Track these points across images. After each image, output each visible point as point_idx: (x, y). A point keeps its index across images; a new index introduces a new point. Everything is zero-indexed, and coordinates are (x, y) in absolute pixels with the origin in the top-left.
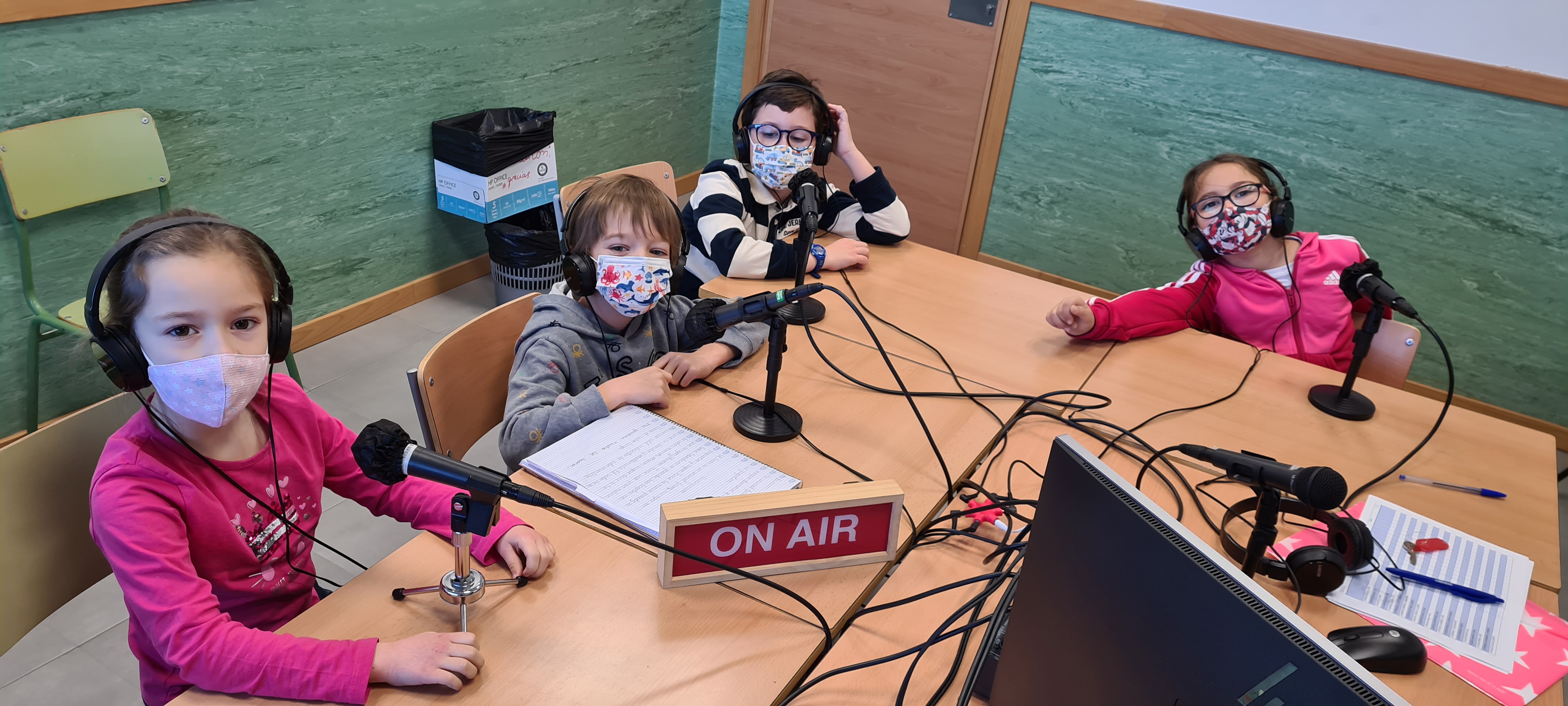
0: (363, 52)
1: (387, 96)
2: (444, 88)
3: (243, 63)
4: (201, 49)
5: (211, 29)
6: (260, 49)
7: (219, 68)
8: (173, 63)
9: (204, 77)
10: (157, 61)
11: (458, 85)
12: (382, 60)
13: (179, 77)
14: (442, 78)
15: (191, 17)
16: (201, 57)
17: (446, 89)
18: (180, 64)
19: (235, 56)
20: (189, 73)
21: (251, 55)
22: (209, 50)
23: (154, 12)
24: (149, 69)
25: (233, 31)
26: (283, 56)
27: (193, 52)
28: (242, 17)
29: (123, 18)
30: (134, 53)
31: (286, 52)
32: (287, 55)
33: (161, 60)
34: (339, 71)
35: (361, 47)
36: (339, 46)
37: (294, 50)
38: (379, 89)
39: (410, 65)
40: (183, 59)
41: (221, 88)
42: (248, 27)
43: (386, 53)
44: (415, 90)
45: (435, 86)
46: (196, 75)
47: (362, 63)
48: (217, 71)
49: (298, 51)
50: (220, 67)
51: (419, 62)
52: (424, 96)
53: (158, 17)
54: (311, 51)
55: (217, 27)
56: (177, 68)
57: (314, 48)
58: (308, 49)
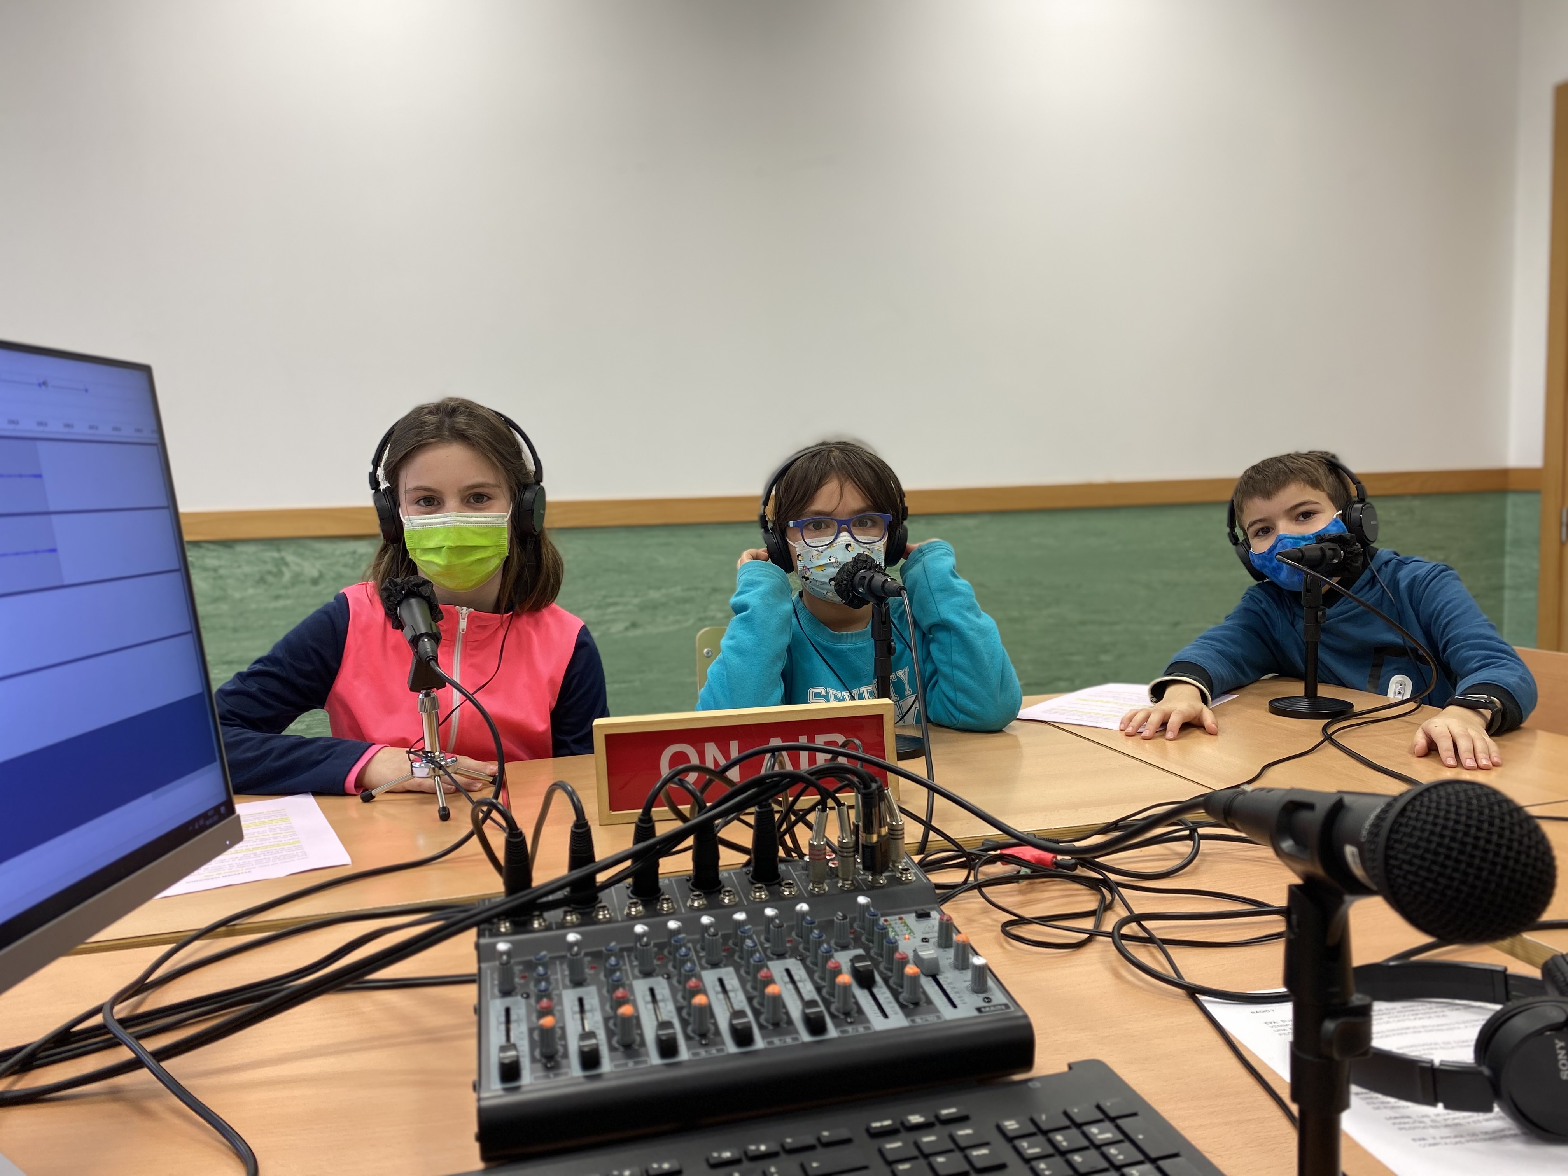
11: (1083, 623)
14: (1062, 614)
51: (1033, 595)
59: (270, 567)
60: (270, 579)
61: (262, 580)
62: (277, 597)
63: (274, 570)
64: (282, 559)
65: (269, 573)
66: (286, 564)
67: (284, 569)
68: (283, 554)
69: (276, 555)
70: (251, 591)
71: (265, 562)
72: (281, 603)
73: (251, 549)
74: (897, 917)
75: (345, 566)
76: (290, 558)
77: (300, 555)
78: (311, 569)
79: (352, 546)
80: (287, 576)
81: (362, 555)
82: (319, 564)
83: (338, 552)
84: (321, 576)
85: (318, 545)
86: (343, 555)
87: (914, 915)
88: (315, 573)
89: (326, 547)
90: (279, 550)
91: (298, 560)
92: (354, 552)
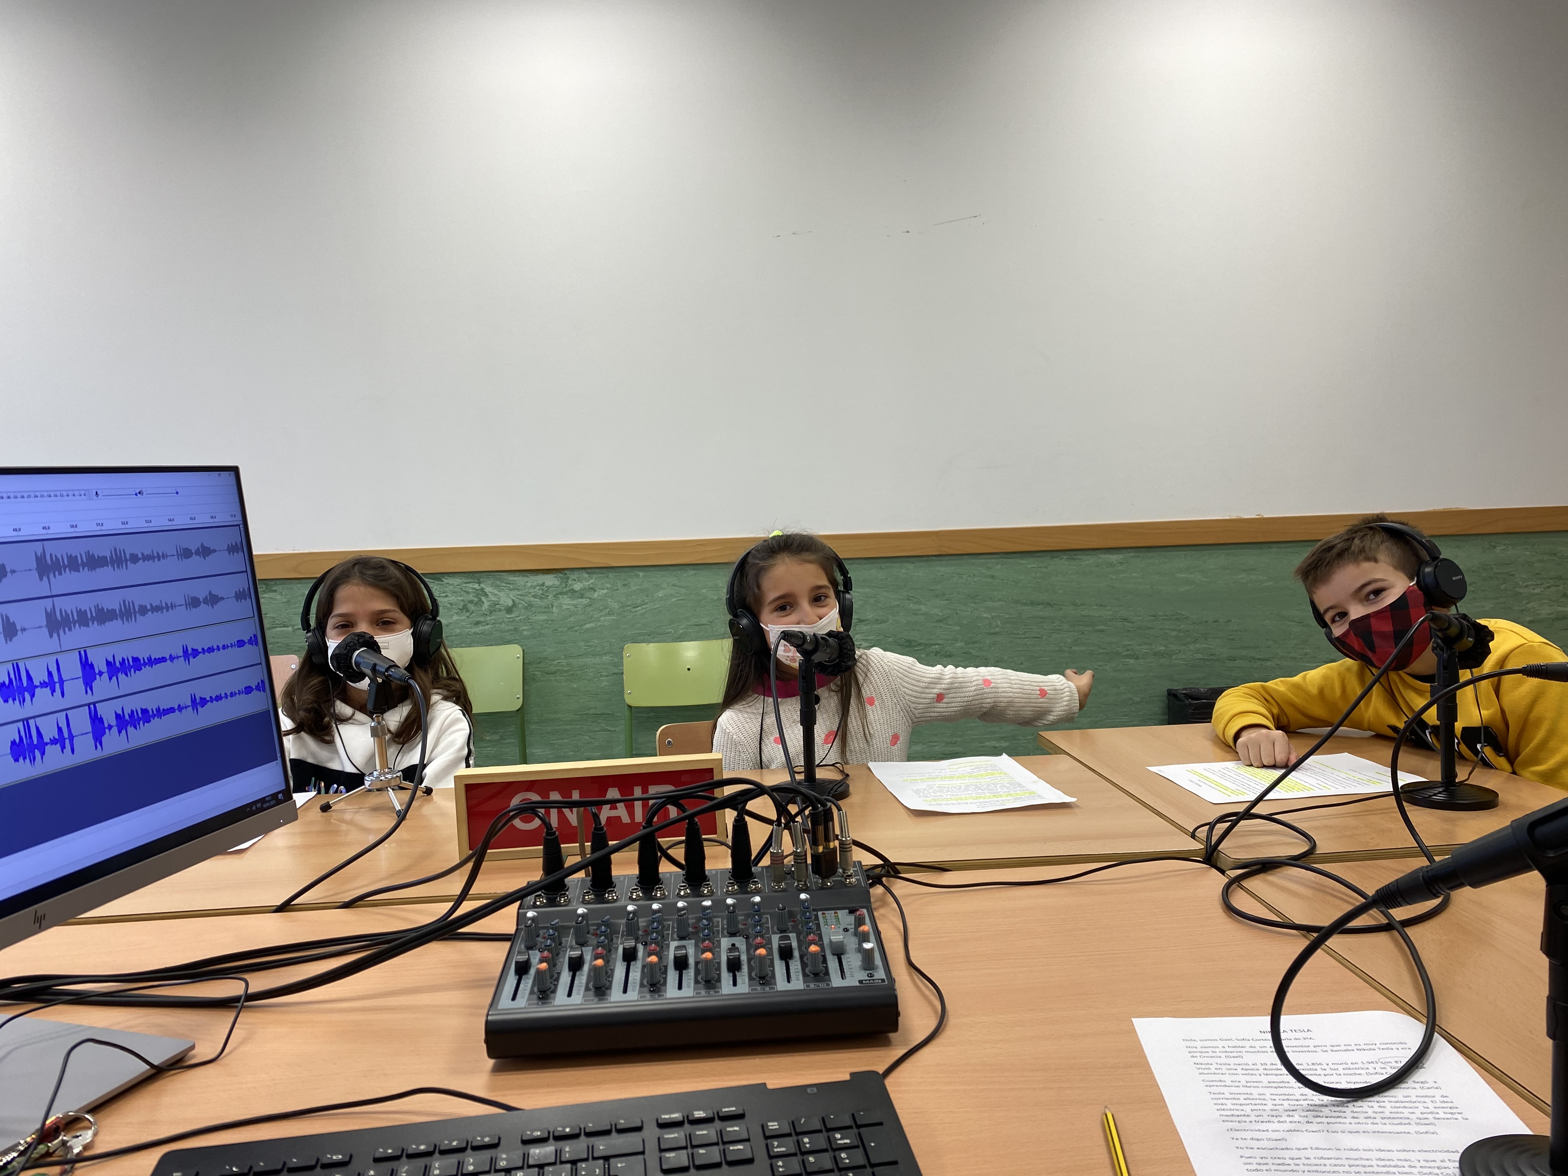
0: (1111, 613)
1: (1137, 658)
2: (1212, 660)
3: (982, 609)
4: (944, 594)
5: (955, 579)
6: (1000, 600)
7: (959, 612)
8: (918, 603)
9: (944, 617)
10: (906, 600)
12: (1133, 622)
13: (923, 614)
14: (1210, 648)
15: (938, 568)
16: (943, 600)
17: (1216, 661)
18: (925, 604)
19: (974, 603)
20: (932, 612)
21: (991, 604)
22: (952, 596)
23: (907, 562)
24: (898, 605)
25: (976, 582)
26: (1022, 608)
27: (937, 596)
28: (984, 571)
29: (881, 565)
30: (887, 591)
31: (1026, 604)
32: (1026, 608)
33: (909, 600)
34: (1081, 627)
35: (1108, 608)
36: (1083, 605)
37: (1032, 603)
38: (1128, 650)
39: (1168, 631)
40: (928, 601)
41: (958, 628)
42: (990, 580)
43: (1138, 616)
44: (1174, 657)
45: (1200, 656)
46: (938, 615)
47: (1108, 623)
48: (957, 613)
49: (1038, 605)
50: (960, 610)
51: (1180, 630)
52: (1186, 665)
53: (911, 566)
54: (1052, 606)
55: (961, 578)
56: (922, 607)
57: (1055, 604)
58: (1049, 604)
59: (471, 597)
60: (471, 607)
61: (465, 608)
62: (477, 623)
63: (476, 599)
64: (482, 589)
65: (471, 602)
66: (486, 595)
67: (483, 599)
68: (482, 585)
69: (476, 586)
70: (455, 618)
71: (467, 593)
72: (481, 628)
73: (456, 581)
74: (833, 912)
75: (535, 596)
76: (488, 590)
77: (498, 586)
78: (506, 600)
79: (541, 579)
80: (486, 605)
81: (549, 587)
82: (512, 594)
83: (529, 584)
84: (514, 604)
85: (512, 578)
86: (535, 587)
87: (847, 911)
88: (510, 604)
89: (519, 580)
90: (479, 583)
91: (496, 592)
92: (543, 585)
